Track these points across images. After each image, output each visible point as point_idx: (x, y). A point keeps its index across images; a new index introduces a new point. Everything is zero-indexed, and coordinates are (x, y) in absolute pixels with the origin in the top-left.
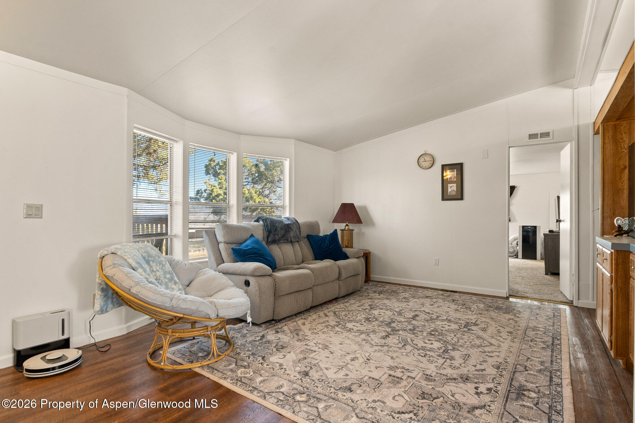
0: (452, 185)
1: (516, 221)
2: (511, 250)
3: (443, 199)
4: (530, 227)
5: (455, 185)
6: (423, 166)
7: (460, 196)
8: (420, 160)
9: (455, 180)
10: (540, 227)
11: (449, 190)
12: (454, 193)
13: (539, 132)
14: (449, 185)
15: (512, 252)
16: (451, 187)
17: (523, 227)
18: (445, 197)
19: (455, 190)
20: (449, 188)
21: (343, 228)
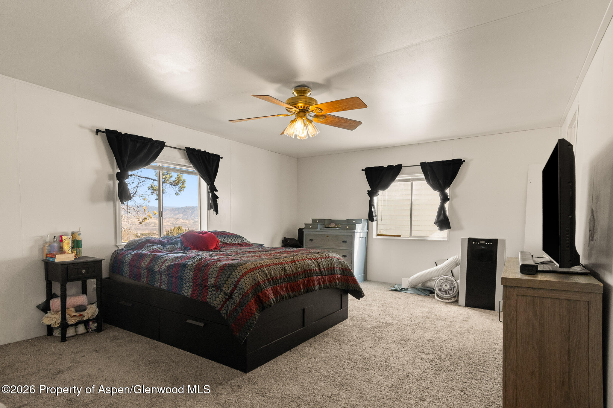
1: (461, 228)
2: (446, 286)
4: (483, 242)
10: (504, 241)
15: (446, 290)
17: (470, 241)
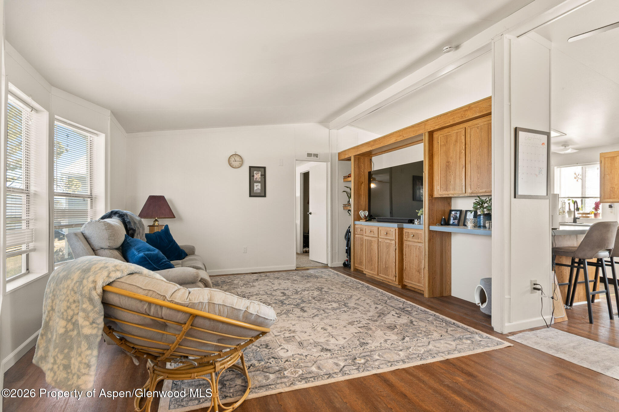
0: (257, 184)
3: (250, 196)
5: (260, 184)
6: (233, 165)
7: (263, 194)
8: (231, 160)
9: (260, 180)
11: (255, 188)
12: (259, 191)
13: (313, 153)
14: (255, 184)
16: (257, 186)
18: (252, 194)
19: (260, 188)
20: (255, 186)
21: (152, 224)
